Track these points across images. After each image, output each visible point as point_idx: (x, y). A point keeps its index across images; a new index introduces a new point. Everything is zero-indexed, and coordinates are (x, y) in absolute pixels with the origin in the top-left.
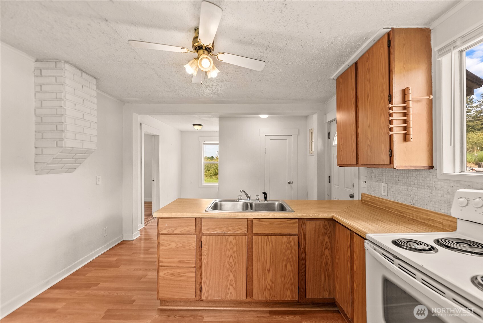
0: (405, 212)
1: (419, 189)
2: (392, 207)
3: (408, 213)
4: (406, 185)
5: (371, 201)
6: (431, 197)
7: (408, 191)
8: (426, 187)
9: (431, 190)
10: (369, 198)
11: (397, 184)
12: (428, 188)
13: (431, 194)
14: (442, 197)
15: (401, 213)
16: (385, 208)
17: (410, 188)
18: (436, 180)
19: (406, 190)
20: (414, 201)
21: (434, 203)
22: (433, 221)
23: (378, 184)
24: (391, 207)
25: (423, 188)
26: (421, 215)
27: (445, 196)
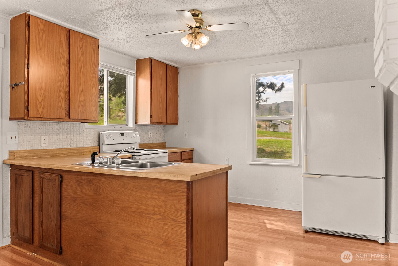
0: (69, 153)
1: (75, 136)
2: (58, 153)
3: (71, 152)
4: (65, 134)
5: (31, 154)
6: (81, 139)
7: (67, 138)
8: (79, 134)
9: (81, 135)
10: (28, 153)
11: (57, 134)
12: (80, 134)
13: (82, 138)
14: (87, 138)
15: (66, 154)
16: (50, 155)
17: (68, 136)
18: (84, 129)
19: (65, 138)
20: (71, 144)
21: (83, 142)
22: (86, 152)
23: (35, 137)
24: (56, 153)
25: (77, 134)
26: (80, 151)
27: (88, 137)
